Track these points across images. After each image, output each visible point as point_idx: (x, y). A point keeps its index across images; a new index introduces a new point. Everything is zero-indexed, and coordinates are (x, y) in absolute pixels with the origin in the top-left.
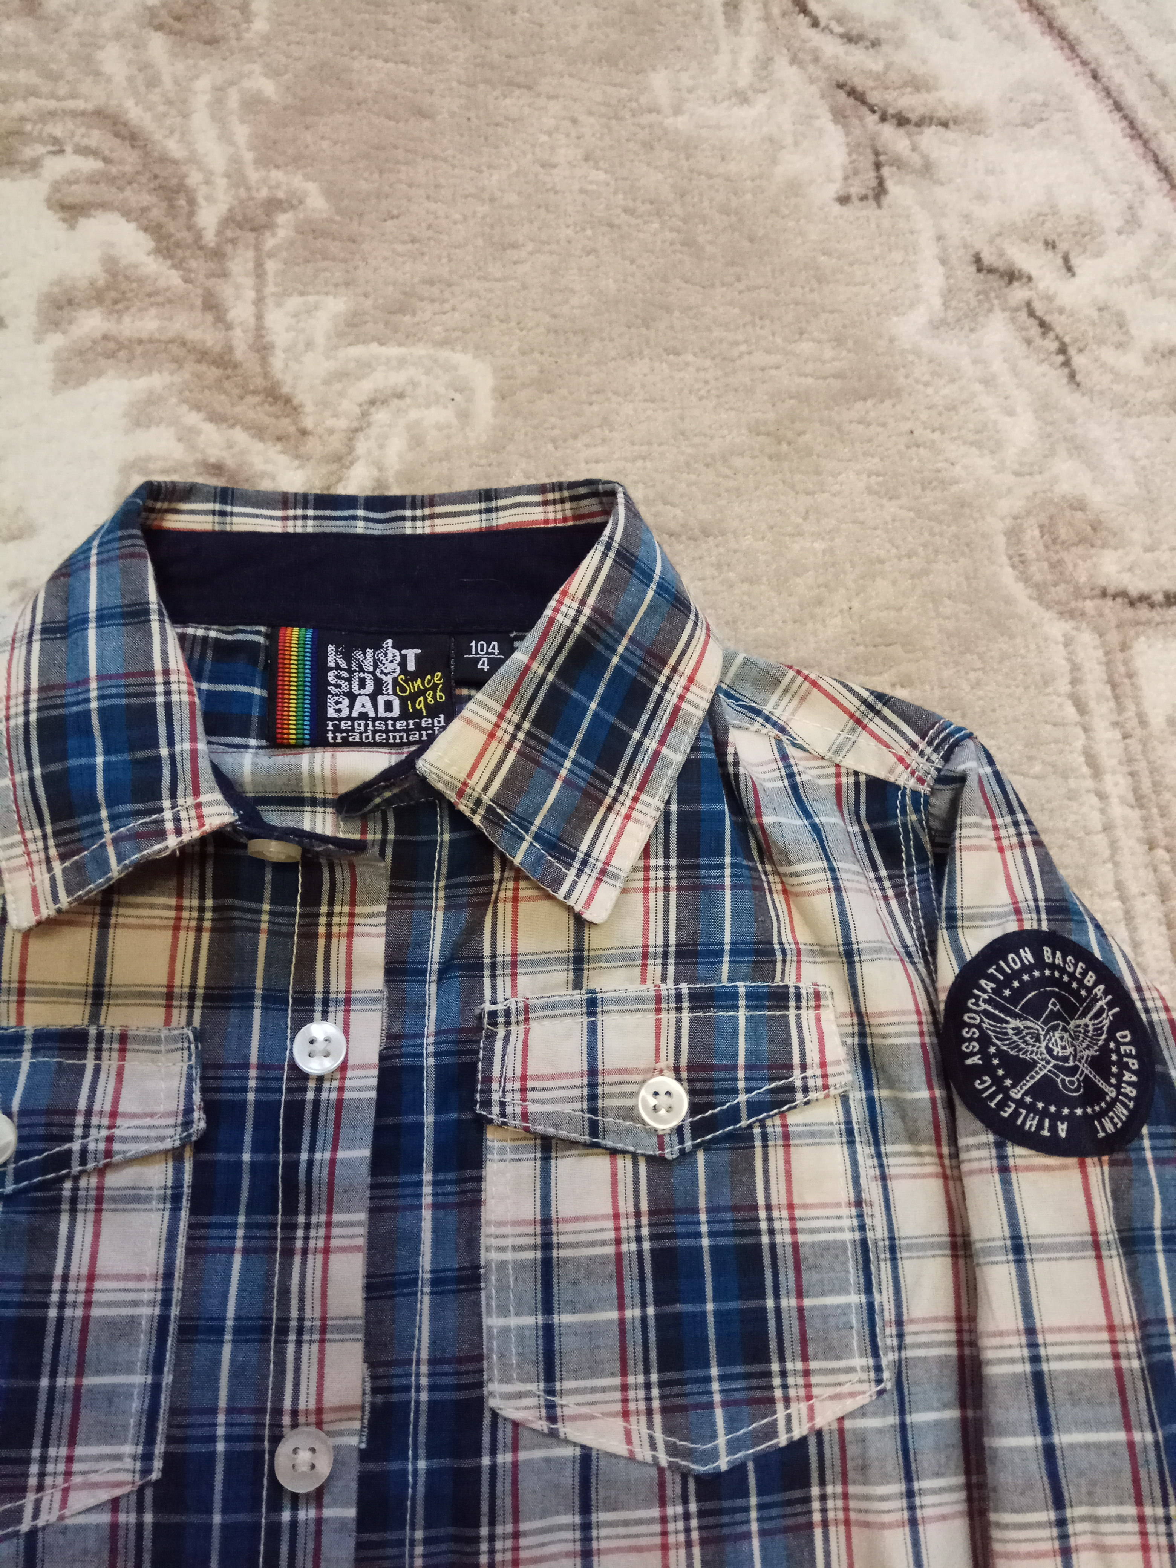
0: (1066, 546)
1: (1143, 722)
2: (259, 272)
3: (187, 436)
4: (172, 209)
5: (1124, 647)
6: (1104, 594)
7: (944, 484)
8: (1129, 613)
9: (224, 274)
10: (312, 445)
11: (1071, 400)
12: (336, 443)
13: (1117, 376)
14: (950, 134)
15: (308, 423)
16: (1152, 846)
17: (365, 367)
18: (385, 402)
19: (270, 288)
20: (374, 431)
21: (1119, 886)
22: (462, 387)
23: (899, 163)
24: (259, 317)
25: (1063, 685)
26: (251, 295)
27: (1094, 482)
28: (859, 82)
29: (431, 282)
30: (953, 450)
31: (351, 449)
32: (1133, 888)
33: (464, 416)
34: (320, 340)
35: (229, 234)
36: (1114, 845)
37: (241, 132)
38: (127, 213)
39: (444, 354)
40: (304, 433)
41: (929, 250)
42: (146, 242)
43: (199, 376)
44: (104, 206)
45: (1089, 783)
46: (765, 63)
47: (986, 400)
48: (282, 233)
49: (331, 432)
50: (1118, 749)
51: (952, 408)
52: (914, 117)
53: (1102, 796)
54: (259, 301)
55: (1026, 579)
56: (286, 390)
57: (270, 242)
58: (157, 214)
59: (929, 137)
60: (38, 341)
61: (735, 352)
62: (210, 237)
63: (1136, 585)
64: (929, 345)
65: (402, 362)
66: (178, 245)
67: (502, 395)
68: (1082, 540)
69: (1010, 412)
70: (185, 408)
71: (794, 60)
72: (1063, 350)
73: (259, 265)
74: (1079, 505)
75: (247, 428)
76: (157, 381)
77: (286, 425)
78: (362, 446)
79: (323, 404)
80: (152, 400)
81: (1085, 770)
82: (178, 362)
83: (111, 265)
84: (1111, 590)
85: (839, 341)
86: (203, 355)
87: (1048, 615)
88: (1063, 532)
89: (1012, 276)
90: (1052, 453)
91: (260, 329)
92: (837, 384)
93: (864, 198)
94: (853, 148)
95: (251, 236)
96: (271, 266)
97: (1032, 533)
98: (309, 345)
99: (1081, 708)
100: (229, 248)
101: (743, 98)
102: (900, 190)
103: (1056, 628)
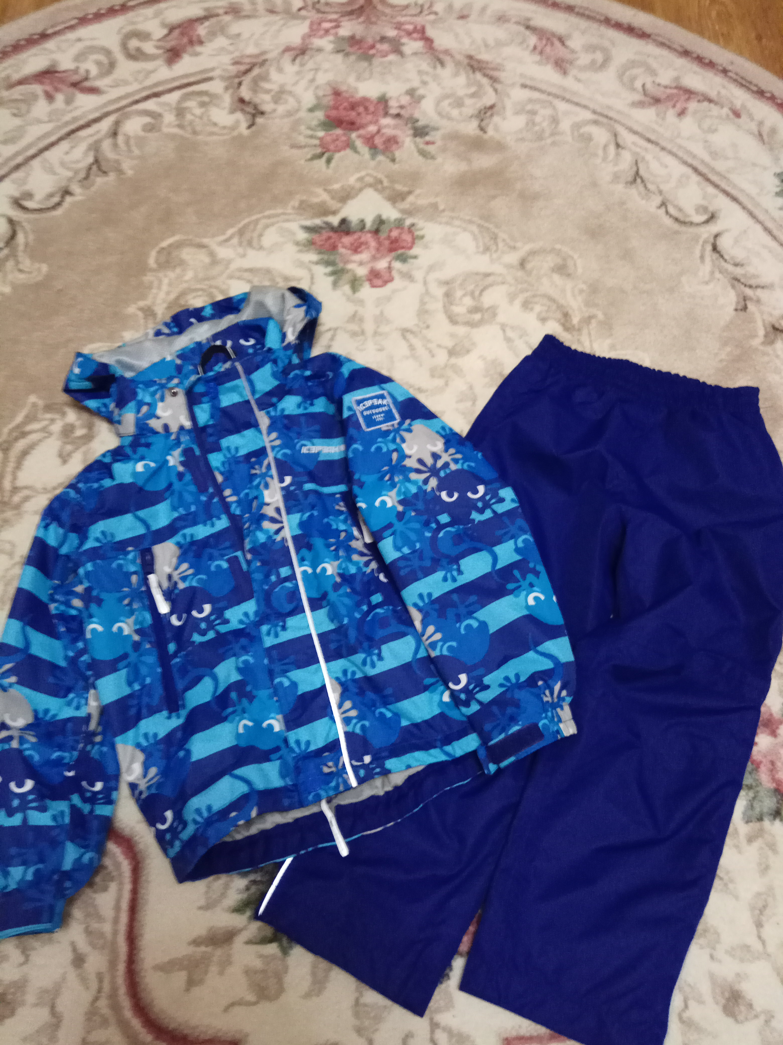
14: (765, 291)
23: (751, 299)
28: (739, 277)
37: (579, 298)
41: (760, 324)
46: (712, 273)
52: (754, 286)
59: (759, 292)
71: (720, 272)
93: (741, 310)
94: (738, 296)
101: (707, 283)
102: (751, 307)
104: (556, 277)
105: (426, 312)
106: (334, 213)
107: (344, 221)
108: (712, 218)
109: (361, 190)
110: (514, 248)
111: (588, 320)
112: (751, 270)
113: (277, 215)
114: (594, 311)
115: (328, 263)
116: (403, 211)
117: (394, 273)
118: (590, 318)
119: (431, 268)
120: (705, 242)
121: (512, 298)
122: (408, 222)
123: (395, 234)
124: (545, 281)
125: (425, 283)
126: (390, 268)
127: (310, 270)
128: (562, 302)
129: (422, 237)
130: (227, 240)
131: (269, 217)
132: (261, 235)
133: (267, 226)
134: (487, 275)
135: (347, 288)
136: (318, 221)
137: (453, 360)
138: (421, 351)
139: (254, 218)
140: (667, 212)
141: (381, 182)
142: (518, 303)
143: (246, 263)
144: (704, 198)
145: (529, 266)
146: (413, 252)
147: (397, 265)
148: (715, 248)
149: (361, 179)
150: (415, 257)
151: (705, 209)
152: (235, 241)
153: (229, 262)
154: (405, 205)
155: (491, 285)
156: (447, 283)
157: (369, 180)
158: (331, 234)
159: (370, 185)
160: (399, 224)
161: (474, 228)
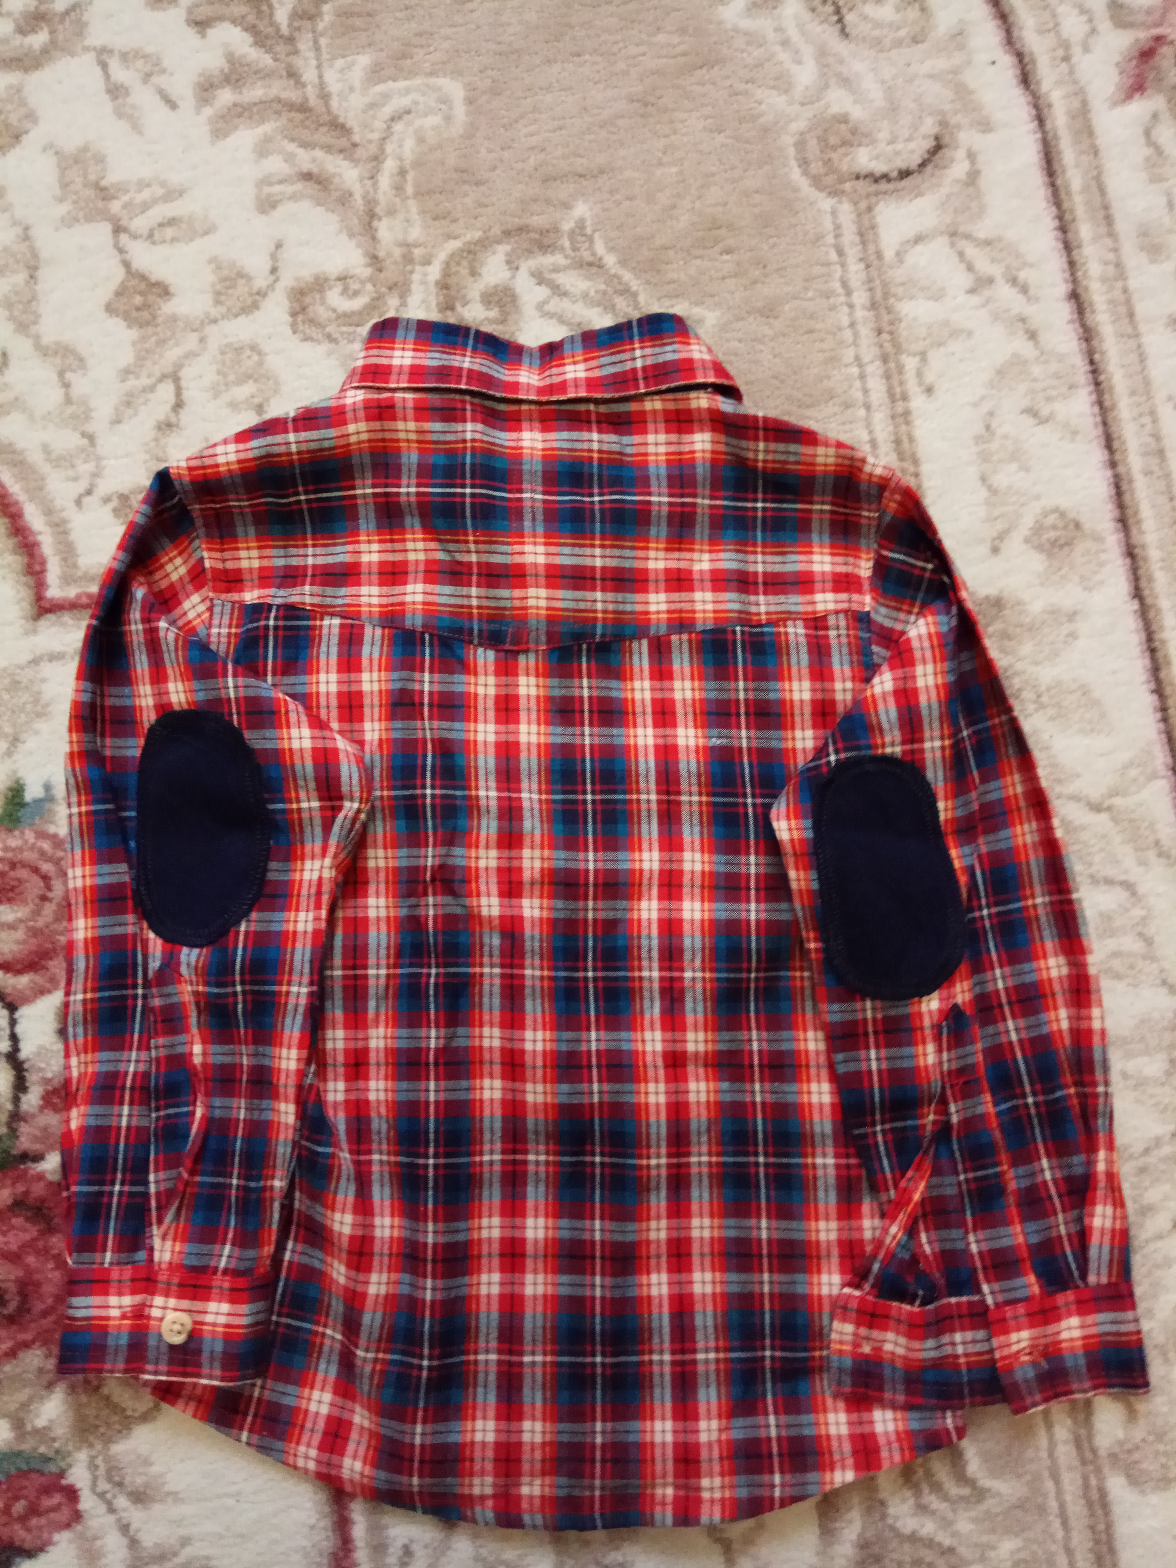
0: (834, 148)
1: (879, 255)
2: (317, 48)
3: (289, 158)
4: (260, 12)
5: (870, 209)
6: (858, 177)
7: (754, 118)
8: (874, 188)
9: (296, 52)
10: (360, 153)
11: (840, 47)
12: (373, 149)
13: (878, 25)
15: (356, 138)
16: (879, 332)
17: (386, 97)
18: (400, 118)
19: (325, 56)
20: (395, 137)
21: (857, 358)
22: (445, 100)
24: (320, 77)
25: (830, 239)
26: (314, 62)
27: (855, 102)
29: (419, 35)
30: (760, 93)
31: (383, 151)
32: (866, 359)
33: (448, 118)
34: (357, 84)
35: (296, 24)
36: (856, 335)
38: (234, 22)
39: (433, 81)
40: (355, 145)
42: (248, 38)
43: (291, 120)
44: (220, 18)
45: (843, 299)
47: (784, 56)
48: (327, 18)
49: (370, 142)
50: (863, 276)
51: (759, 65)
53: (851, 306)
54: (319, 67)
55: (806, 173)
56: (341, 120)
57: (321, 26)
58: (251, 18)
60: (198, 113)
61: (615, 49)
62: (285, 30)
63: (879, 167)
64: (745, 24)
65: (408, 91)
66: (267, 37)
67: (470, 101)
68: (845, 143)
69: (799, 62)
70: (285, 142)
72: (838, 11)
73: (315, 41)
74: (843, 119)
75: (322, 148)
76: (268, 128)
77: (344, 142)
78: (389, 148)
79: (365, 126)
80: (267, 140)
81: (840, 290)
82: (278, 113)
83: (230, 58)
84: (863, 172)
85: (682, 31)
86: (291, 106)
87: (821, 195)
88: (833, 140)
90: (826, 86)
91: (322, 85)
92: (682, 60)
95: (307, 24)
96: (323, 42)
97: (813, 144)
98: (352, 89)
99: (840, 253)
100: (296, 34)
103: (826, 203)
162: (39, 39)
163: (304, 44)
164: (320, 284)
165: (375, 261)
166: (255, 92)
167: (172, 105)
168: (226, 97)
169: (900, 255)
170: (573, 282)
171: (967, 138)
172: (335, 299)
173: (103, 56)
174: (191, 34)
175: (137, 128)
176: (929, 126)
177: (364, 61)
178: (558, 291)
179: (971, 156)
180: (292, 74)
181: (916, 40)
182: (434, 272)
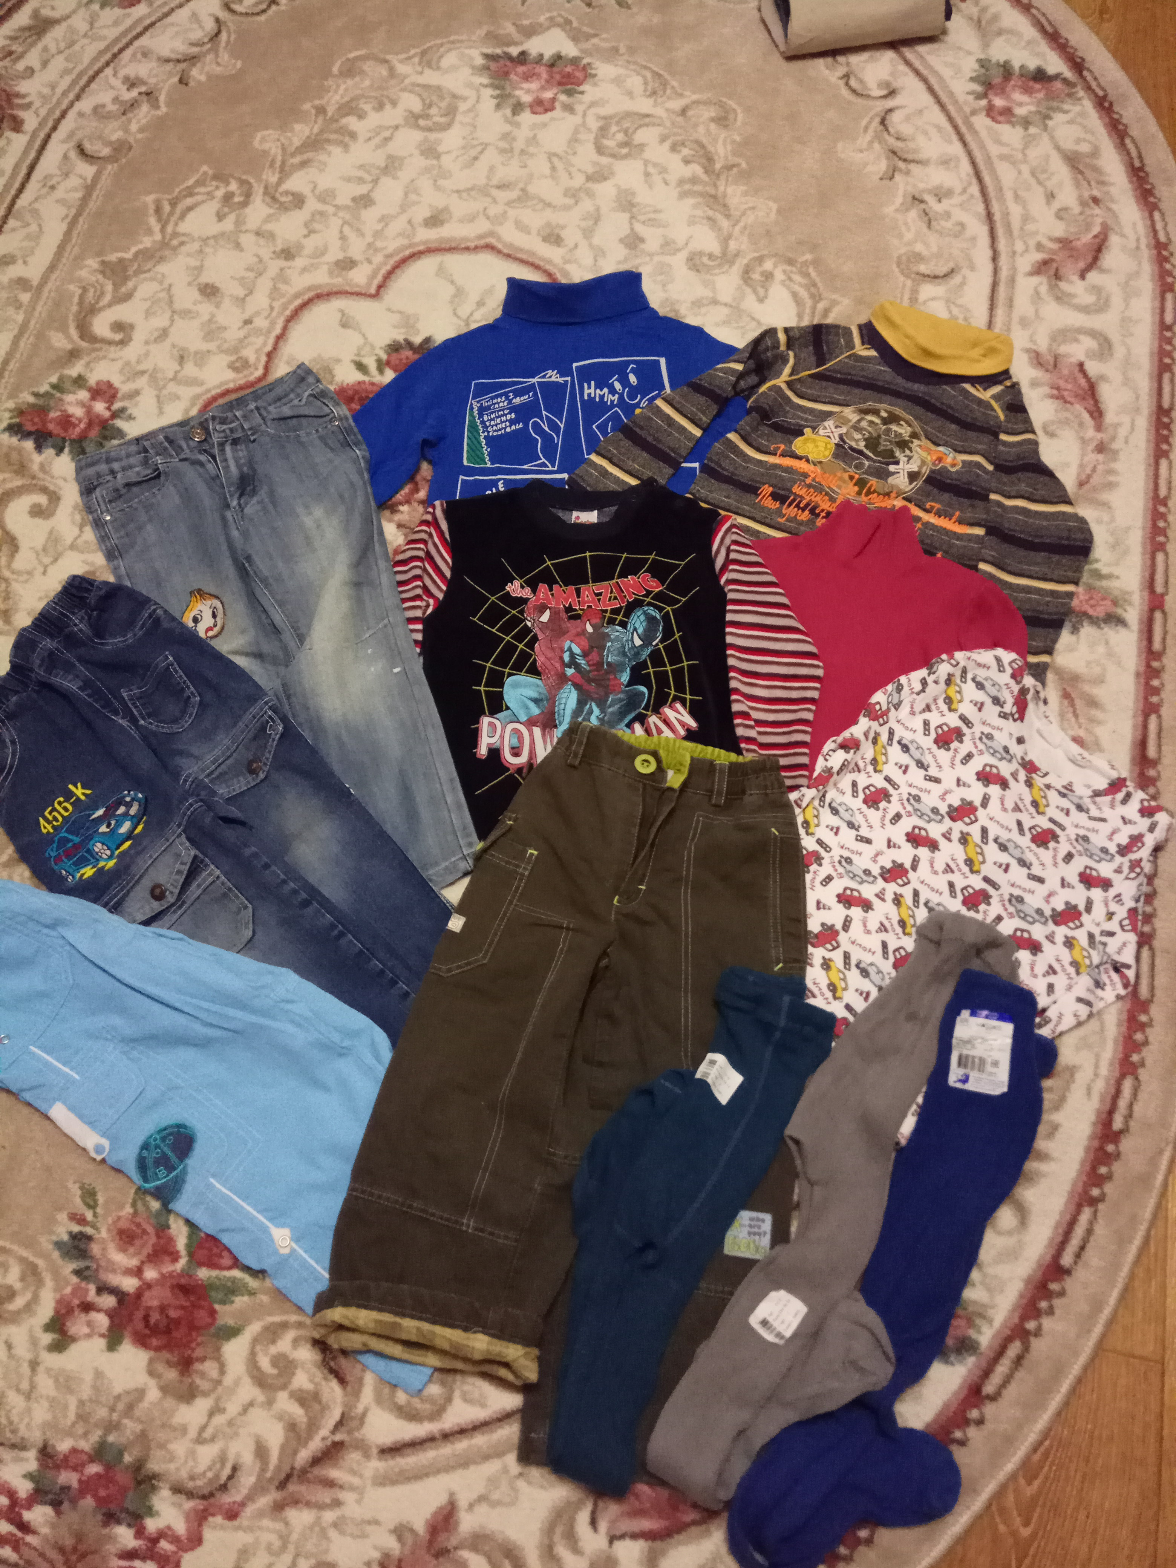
0: (912, 262)
2: (727, 180)
3: (704, 212)
4: (710, 164)
5: (918, 284)
6: (918, 274)
7: (885, 245)
8: (923, 278)
9: (719, 179)
10: (731, 217)
11: (927, 232)
12: (737, 217)
14: (918, 165)
15: (732, 212)
17: (747, 202)
18: (750, 210)
19: (729, 183)
20: (746, 216)
22: (769, 208)
23: (900, 170)
24: (725, 189)
25: (900, 290)
26: (724, 184)
27: (926, 250)
28: (897, 150)
29: (767, 186)
30: (890, 238)
31: (740, 219)
33: (768, 215)
34: (738, 195)
35: (722, 170)
37: (729, 148)
38: (699, 164)
39: (766, 201)
40: (730, 214)
41: (901, 193)
42: (703, 171)
43: (709, 200)
44: (694, 162)
46: (871, 143)
47: (904, 228)
48: (734, 172)
49: (736, 215)
51: (893, 229)
52: (909, 160)
54: (726, 186)
55: (898, 267)
56: (728, 205)
57: (731, 173)
58: (706, 165)
59: (912, 167)
60: (676, 189)
62: (717, 171)
63: (928, 273)
64: (892, 214)
65: (756, 202)
66: (710, 172)
67: (778, 211)
68: (917, 262)
69: (908, 232)
70: (705, 206)
71: (880, 143)
72: (929, 220)
73: (727, 178)
74: (919, 254)
75: (718, 212)
76: (699, 200)
77: (727, 212)
78: (743, 218)
79: (736, 209)
80: (698, 204)
82: (705, 196)
83: (694, 175)
84: (920, 273)
85: (868, 211)
86: (711, 196)
88: (913, 259)
89: (922, 201)
90: (916, 242)
91: (724, 192)
92: (864, 220)
93: (887, 179)
94: (889, 166)
95: (727, 171)
96: (730, 178)
97: (904, 259)
98: (735, 196)
99: (902, 295)
100: (721, 173)
101: (861, 151)
102: (898, 177)
103: (902, 278)
104: (713, 126)
105: (576, 140)
106: (516, 44)
107: (523, 53)
108: (892, 93)
109: (548, 28)
110: (681, 95)
111: (729, 167)
112: (911, 145)
113: (462, 41)
114: (737, 160)
115: (496, 87)
116: (582, 51)
117: (557, 105)
118: (733, 166)
119: (592, 104)
120: (877, 115)
121: (663, 139)
122: (585, 61)
123: (569, 69)
124: (701, 129)
125: (584, 115)
126: (554, 100)
127: (478, 91)
128: (711, 148)
129: (595, 76)
130: (409, 58)
131: (453, 42)
132: (441, 57)
133: (449, 50)
134: (648, 116)
135: (508, 112)
136: (498, 51)
137: (589, 185)
138: (562, 174)
139: (439, 42)
140: (847, 84)
141: (570, 22)
142: (667, 144)
143: (421, 80)
144: (892, 74)
145: (690, 113)
146: (581, 88)
147: (563, 98)
148: (883, 122)
149: (551, 19)
150: (582, 93)
151: (887, 84)
152: (416, 60)
153: (405, 77)
154: (587, 45)
155: (647, 125)
156: (605, 118)
157: (560, 20)
158: (508, 63)
159: (559, 25)
160: (575, 61)
161: (649, 75)
162: (625, 151)
163: (723, 177)
164: (701, 254)
165: (724, 253)
166: (698, 188)
167: (666, 184)
168: (687, 187)
169: (925, 302)
170: (797, 278)
171: (965, 271)
172: (705, 260)
173: (646, 163)
174: (682, 164)
175: (651, 187)
176: (951, 265)
177: (743, 188)
178: (790, 279)
179: (964, 277)
180: (715, 185)
181: (956, 236)
182: (745, 261)
